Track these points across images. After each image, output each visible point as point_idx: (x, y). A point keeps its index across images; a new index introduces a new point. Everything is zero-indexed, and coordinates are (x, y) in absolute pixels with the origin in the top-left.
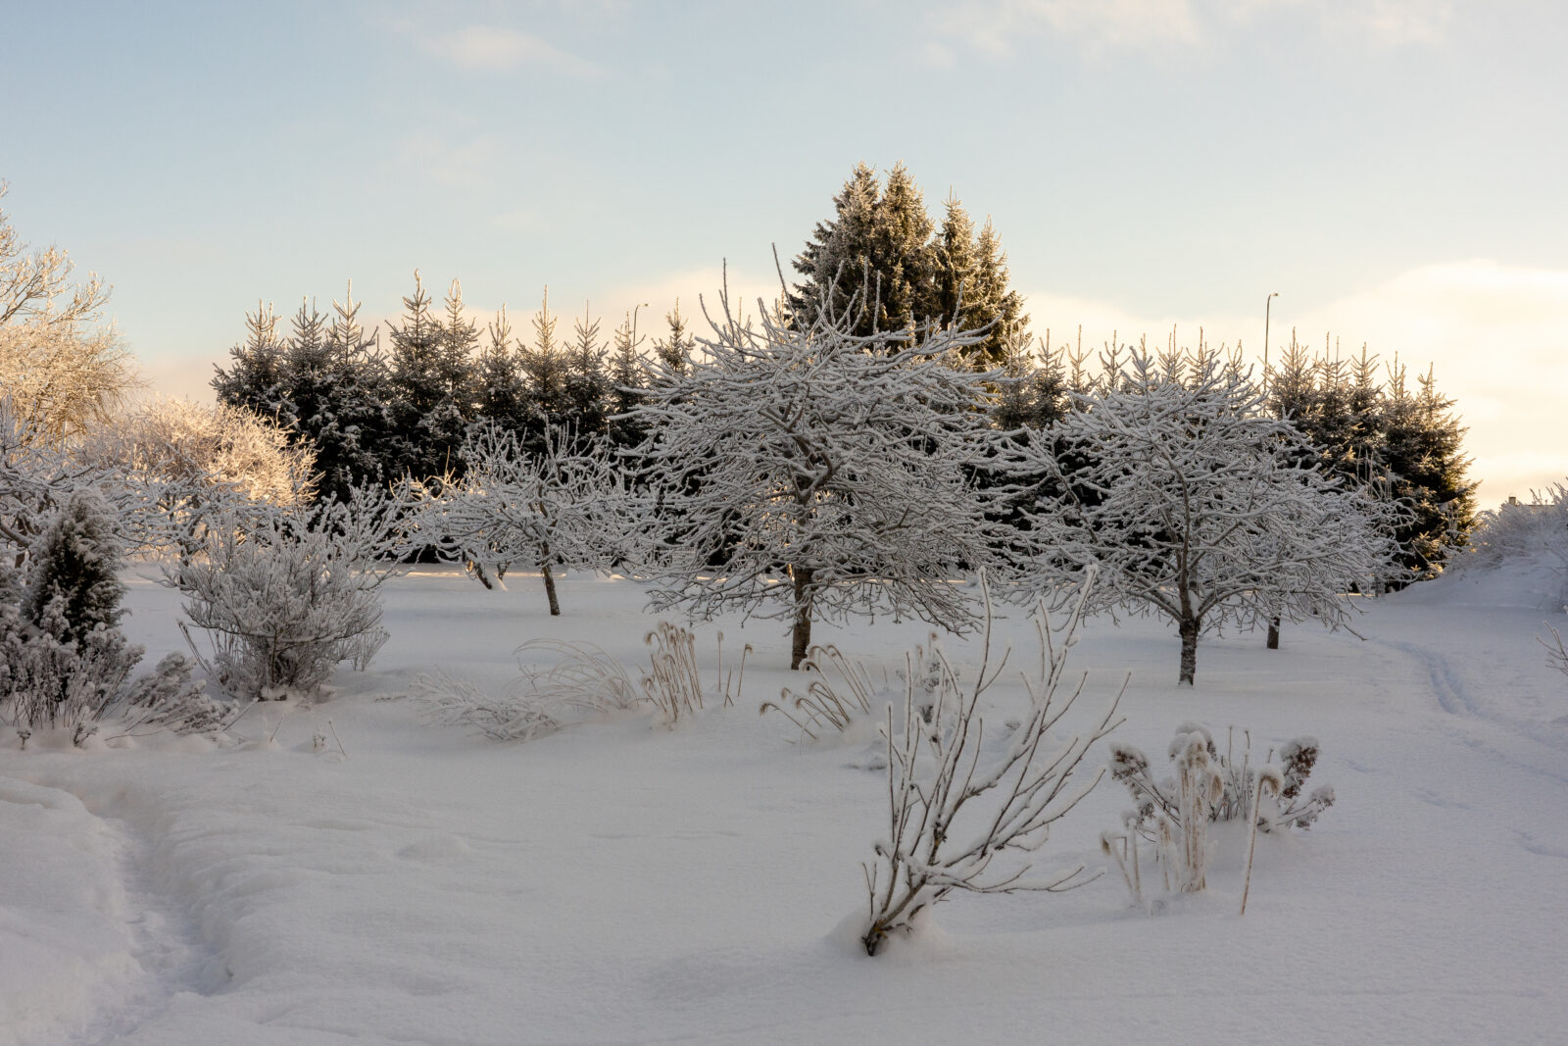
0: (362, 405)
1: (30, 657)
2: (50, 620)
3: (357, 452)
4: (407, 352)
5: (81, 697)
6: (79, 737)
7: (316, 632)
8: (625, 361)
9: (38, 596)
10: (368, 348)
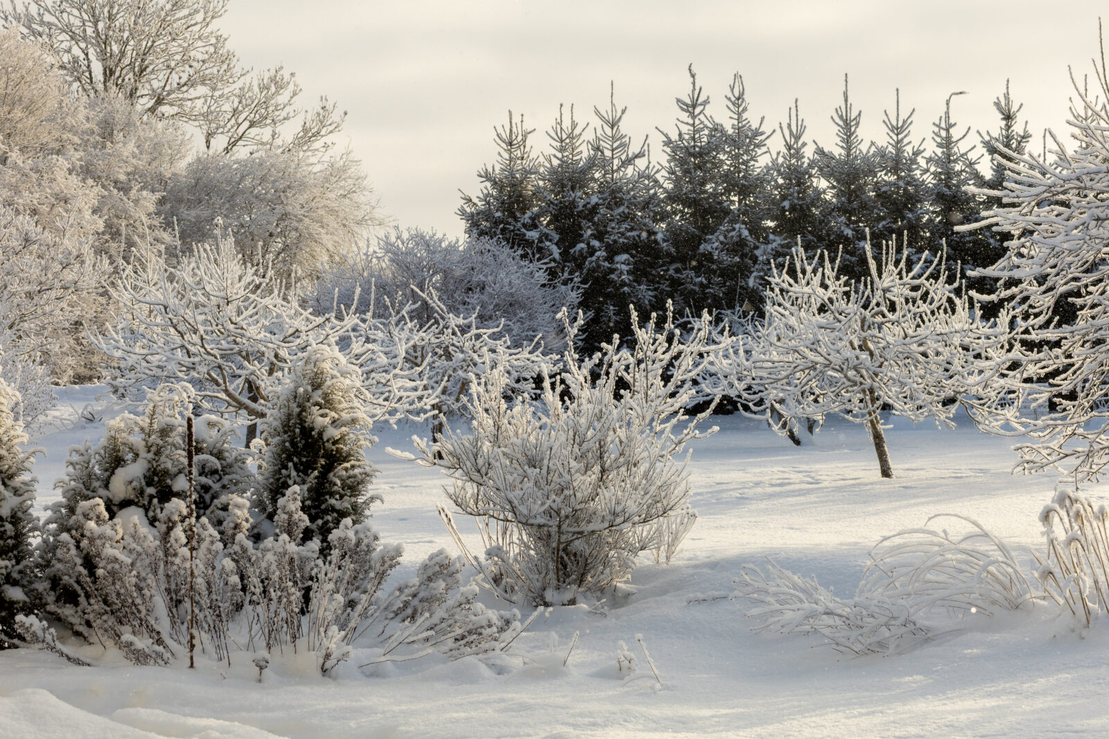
0: (632, 229)
1: (264, 565)
2: (286, 517)
3: (629, 286)
4: (682, 162)
5: (327, 613)
6: (328, 665)
7: (610, 517)
8: (946, 161)
9: (271, 484)
10: (637, 161)
